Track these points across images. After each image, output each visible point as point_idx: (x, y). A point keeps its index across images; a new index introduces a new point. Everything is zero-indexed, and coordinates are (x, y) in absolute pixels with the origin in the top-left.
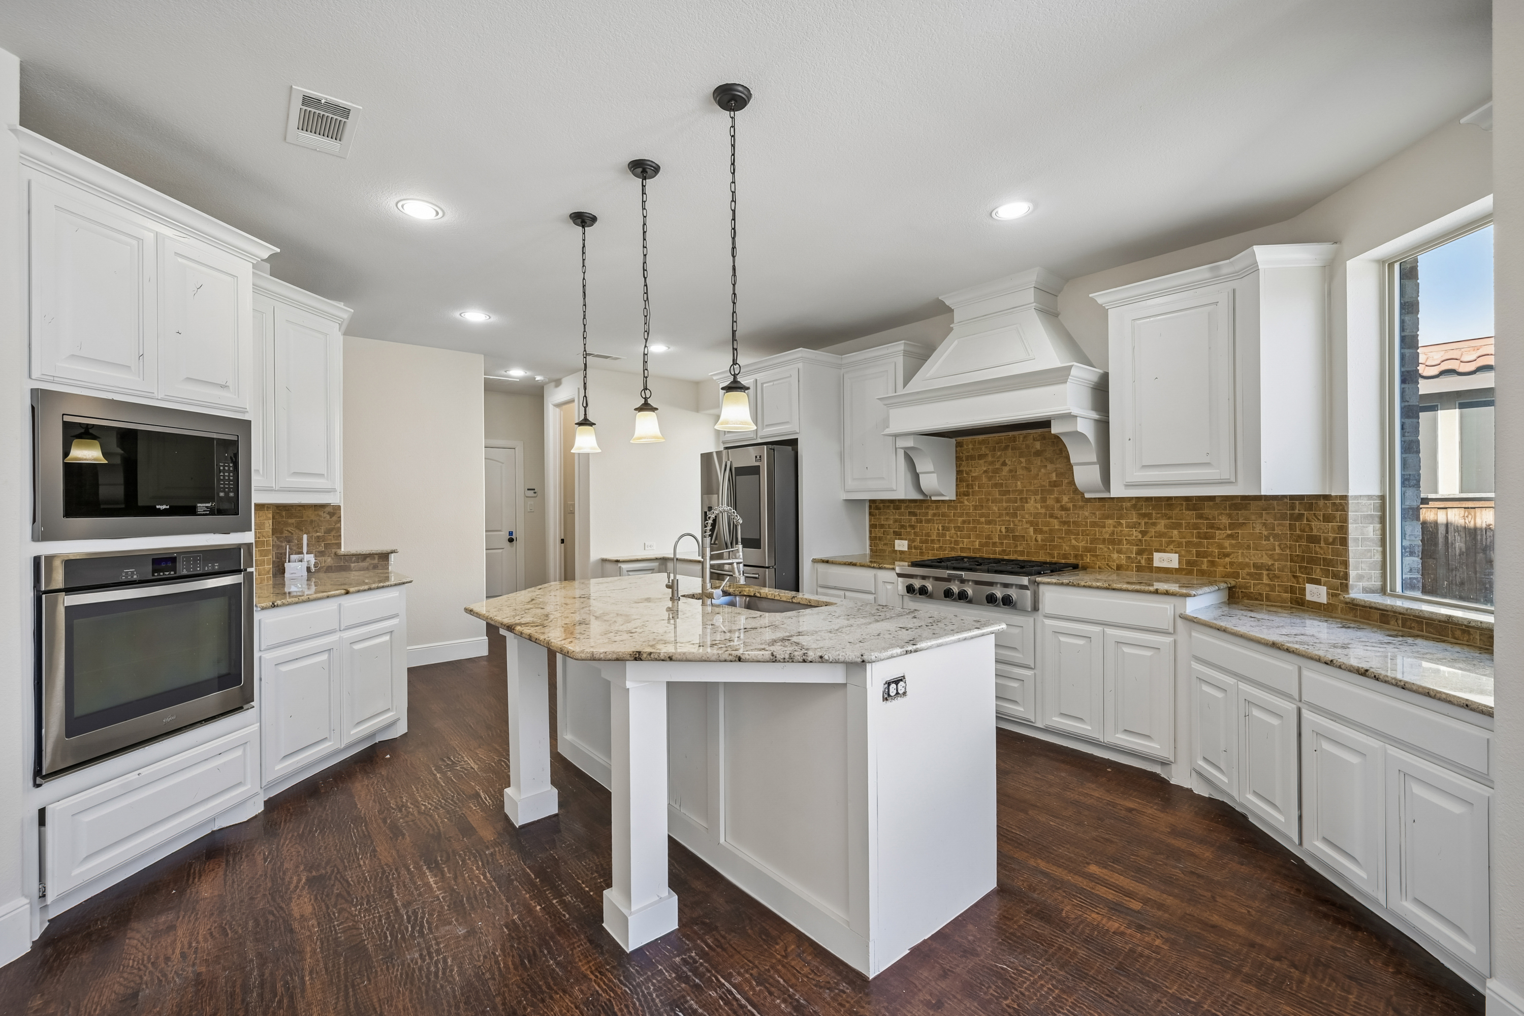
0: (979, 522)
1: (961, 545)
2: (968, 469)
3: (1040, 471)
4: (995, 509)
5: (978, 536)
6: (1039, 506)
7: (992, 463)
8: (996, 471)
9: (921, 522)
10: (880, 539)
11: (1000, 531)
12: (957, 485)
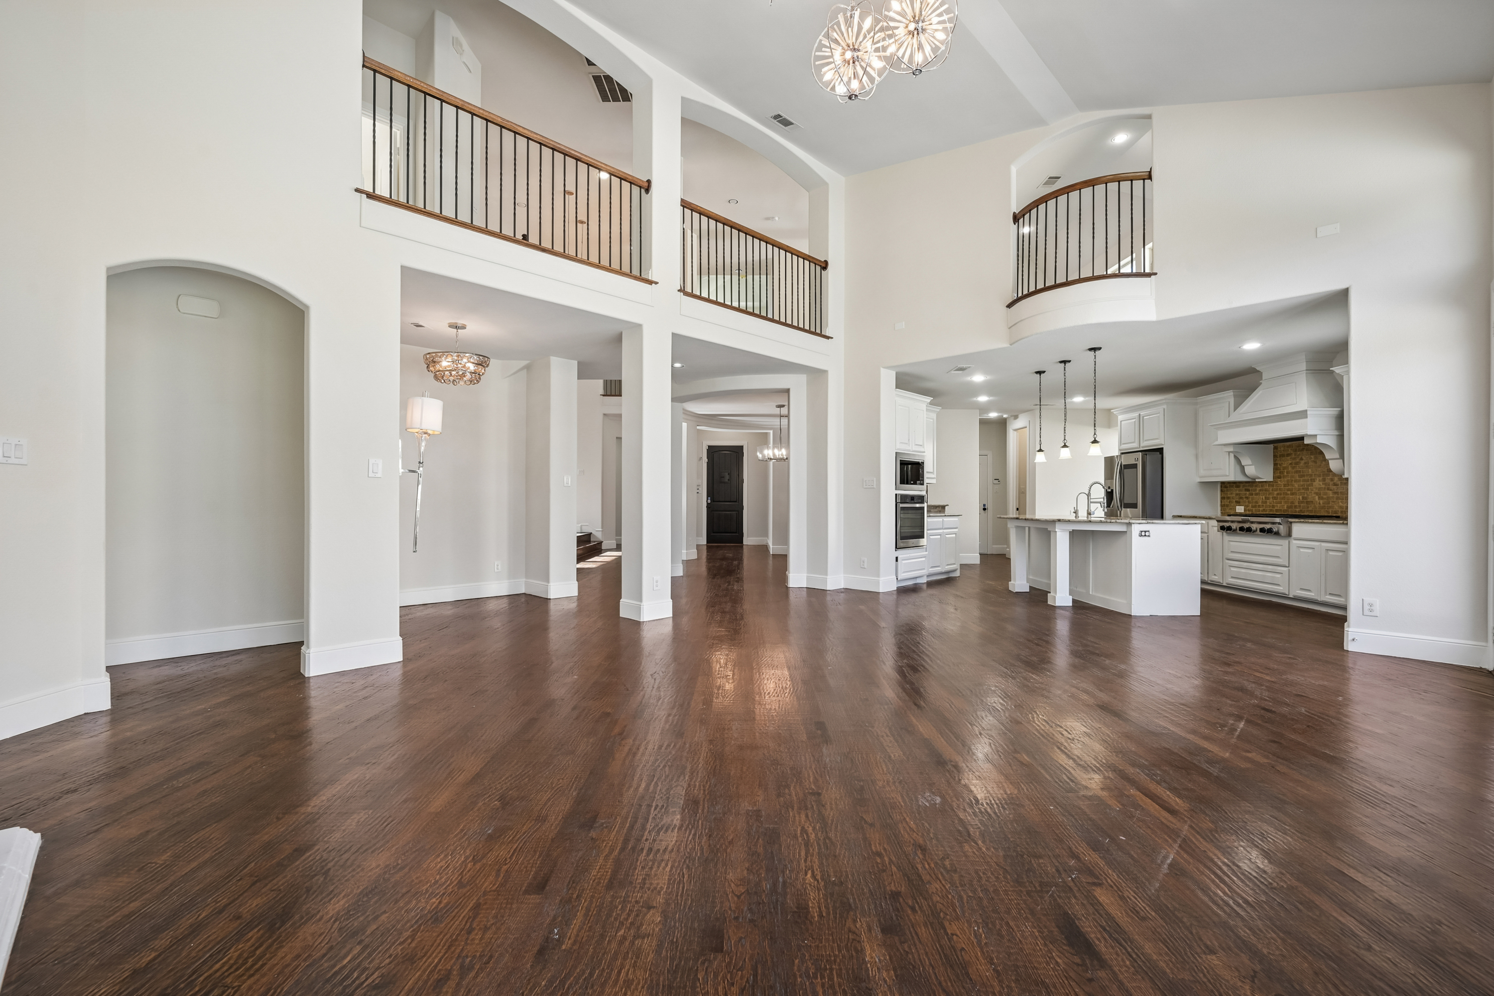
0: (1287, 494)
1: (1276, 508)
2: (1280, 462)
3: (1322, 463)
4: (1296, 486)
5: (1286, 502)
6: (1321, 483)
7: (1295, 459)
8: (1297, 463)
9: (1252, 495)
10: (1227, 506)
11: (1299, 499)
12: (1274, 472)
